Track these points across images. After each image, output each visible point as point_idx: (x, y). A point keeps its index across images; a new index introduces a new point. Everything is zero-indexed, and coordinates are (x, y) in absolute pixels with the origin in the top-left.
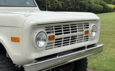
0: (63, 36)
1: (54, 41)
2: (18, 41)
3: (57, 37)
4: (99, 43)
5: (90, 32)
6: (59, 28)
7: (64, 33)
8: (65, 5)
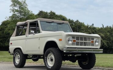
3: (77, 41)
7: (81, 40)
8: (110, 44)
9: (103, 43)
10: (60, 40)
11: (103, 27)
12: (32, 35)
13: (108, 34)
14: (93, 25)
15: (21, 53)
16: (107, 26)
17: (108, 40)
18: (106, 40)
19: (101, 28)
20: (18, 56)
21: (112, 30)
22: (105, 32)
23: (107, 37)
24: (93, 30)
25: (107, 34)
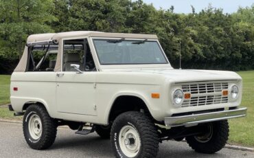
0: (199, 95)
1: (190, 99)
2: (158, 97)
3: (192, 95)
4: (241, 106)
5: (229, 93)
6: (194, 86)
7: (200, 92)
9: (195, 50)
10: (155, 96)
11: (194, 11)
12: (75, 73)
13: (206, 28)
14: (172, 8)
15: (43, 115)
16: (203, 11)
17: (206, 42)
18: (201, 42)
19: (190, 16)
20: (37, 122)
21: (212, 19)
22: (199, 25)
23: (202, 37)
24: (174, 20)
25: (202, 30)
